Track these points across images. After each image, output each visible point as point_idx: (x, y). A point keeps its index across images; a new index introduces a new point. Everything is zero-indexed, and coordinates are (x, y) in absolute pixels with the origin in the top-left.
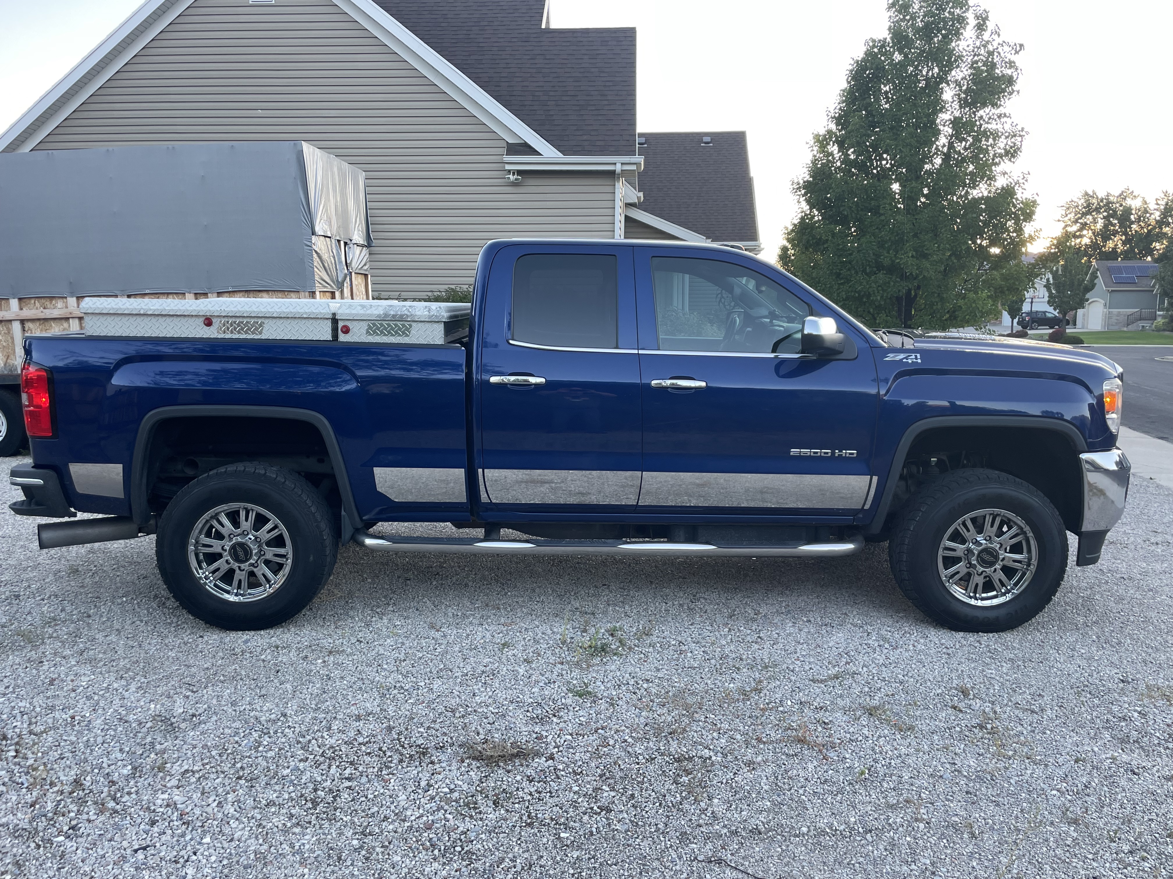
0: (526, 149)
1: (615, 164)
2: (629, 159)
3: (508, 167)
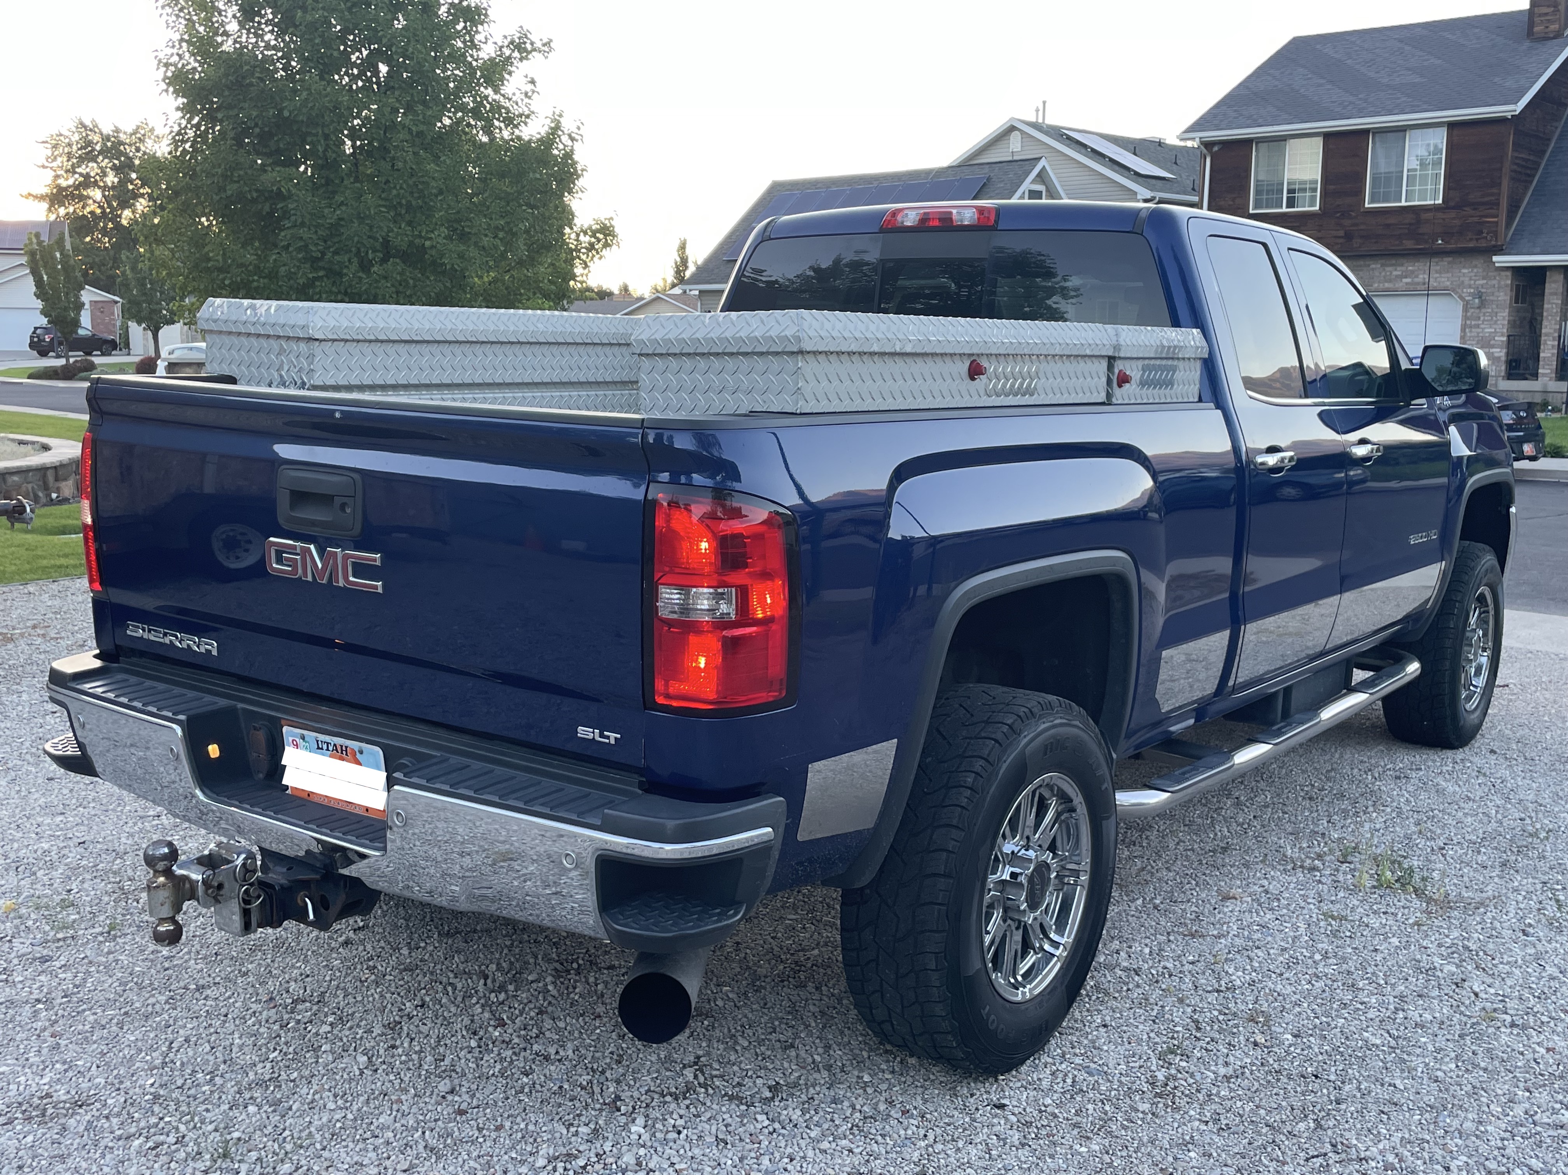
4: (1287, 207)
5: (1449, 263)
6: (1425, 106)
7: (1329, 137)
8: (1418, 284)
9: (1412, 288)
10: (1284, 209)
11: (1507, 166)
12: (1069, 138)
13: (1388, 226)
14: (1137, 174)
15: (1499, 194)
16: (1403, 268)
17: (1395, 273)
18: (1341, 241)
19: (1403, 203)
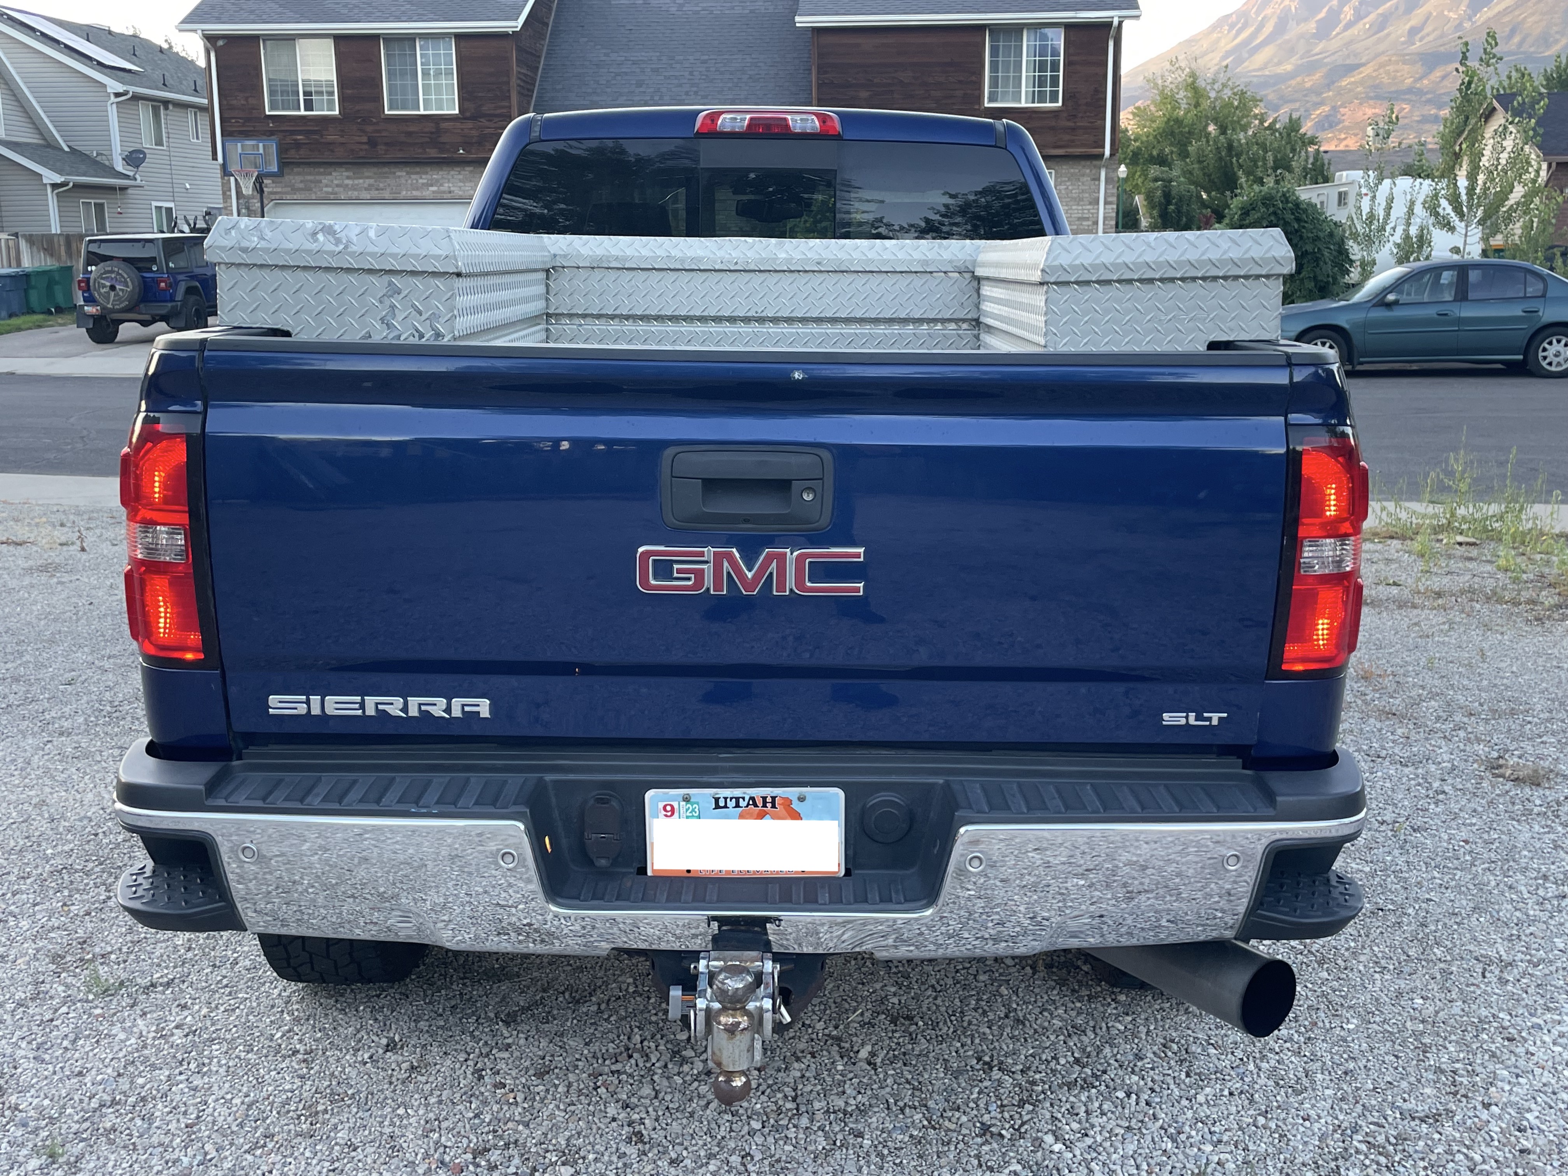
4: (306, 110)
5: (471, 172)
6: (432, 16)
7: (339, 39)
8: (444, 192)
9: (439, 196)
10: (303, 112)
11: (514, 81)
12: (11, 18)
13: (410, 134)
14: (100, 64)
15: (510, 107)
16: (429, 177)
17: (421, 181)
18: (366, 147)
19: (422, 112)
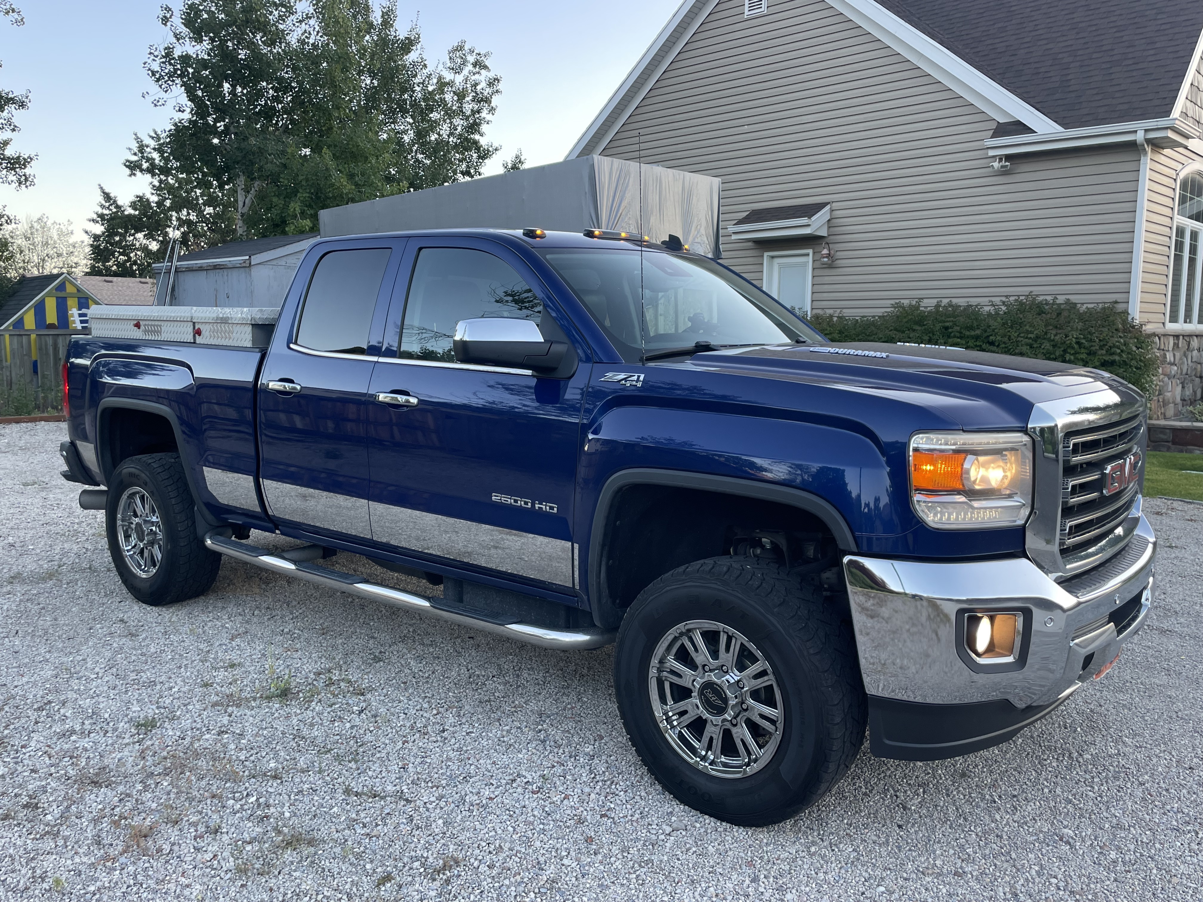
0: (1019, 127)
1: (1136, 132)
2: (1155, 123)
3: (991, 153)
